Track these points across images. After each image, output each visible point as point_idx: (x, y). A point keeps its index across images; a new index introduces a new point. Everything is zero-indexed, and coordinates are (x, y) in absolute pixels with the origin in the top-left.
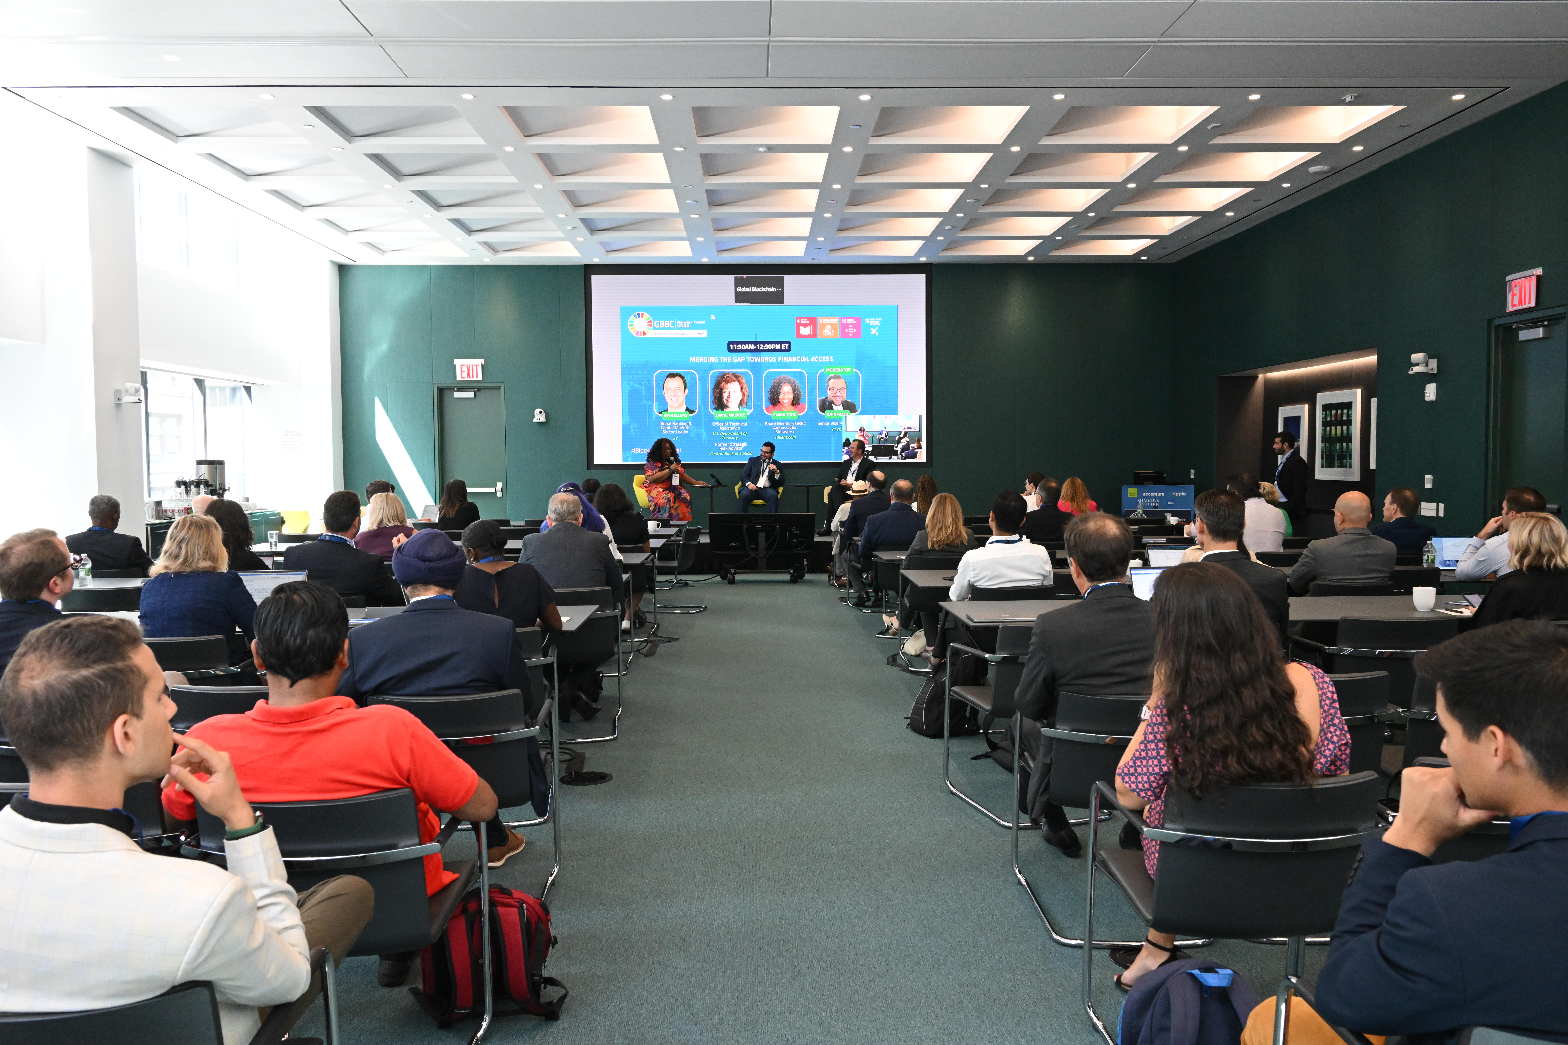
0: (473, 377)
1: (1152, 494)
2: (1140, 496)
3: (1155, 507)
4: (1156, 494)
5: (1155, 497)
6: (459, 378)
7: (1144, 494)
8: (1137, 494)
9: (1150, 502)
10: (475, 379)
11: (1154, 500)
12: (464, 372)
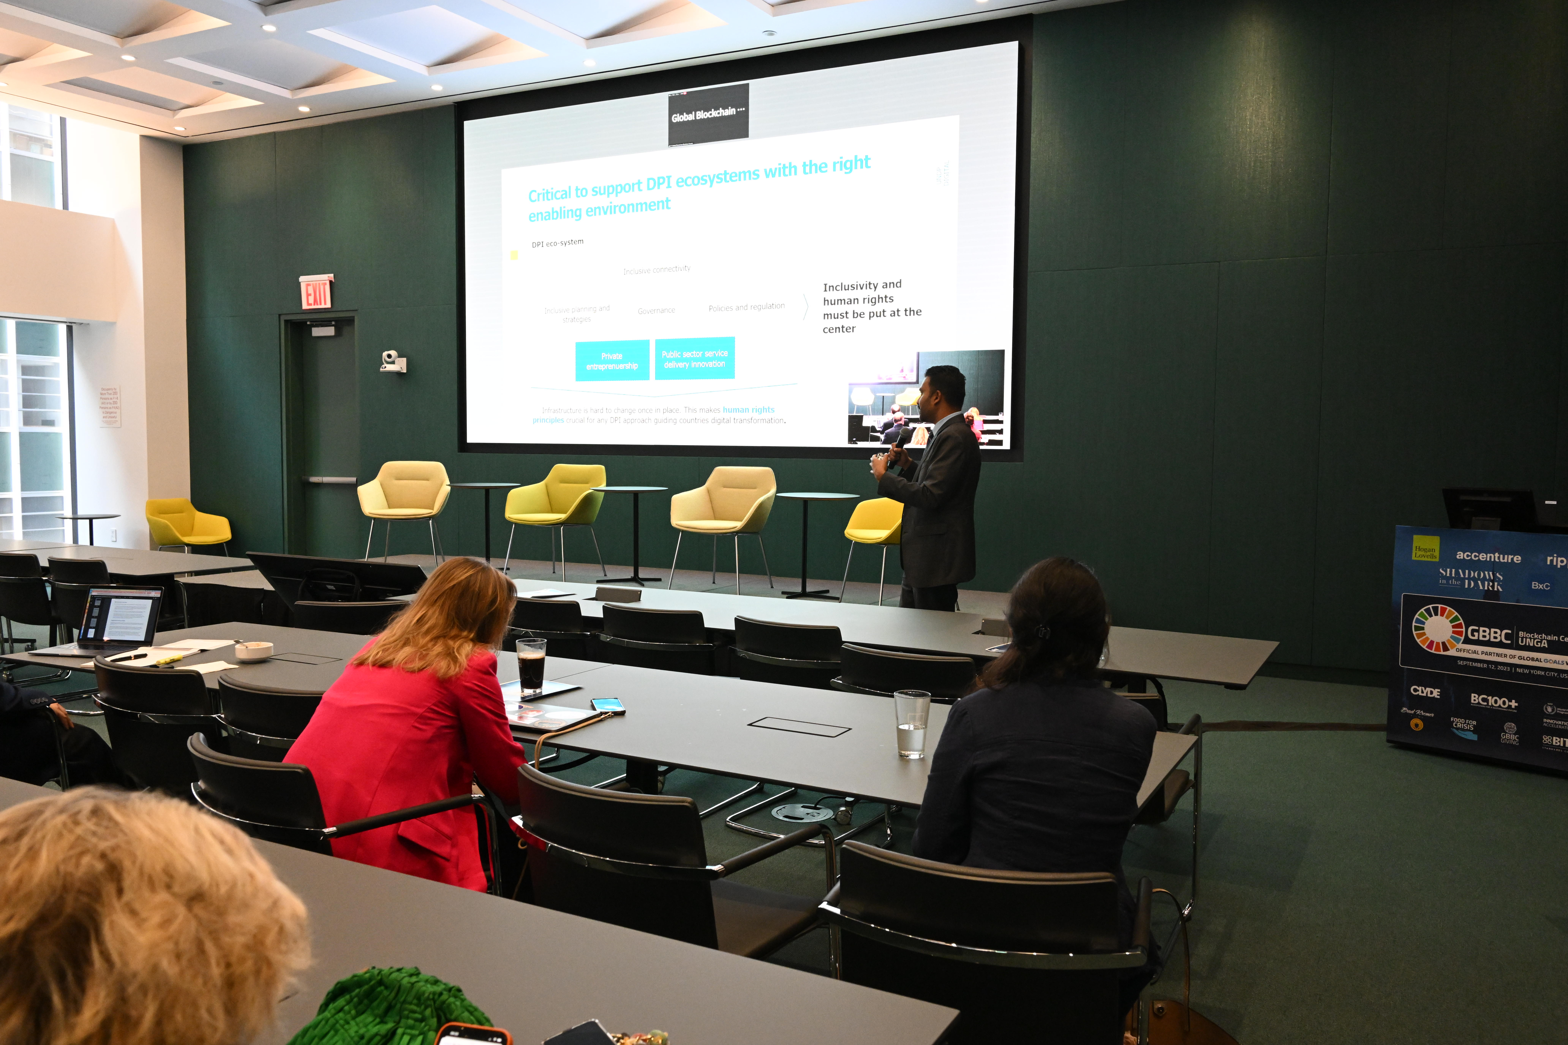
0: (321, 304)
1: (1482, 557)
2: (1448, 559)
3: (1491, 594)
4: (1496, 557)
5: (1493, 566)
6: (305, 306)
7: (1460, 555)
8: (1437, 554)
9: (1474, 579)
10: (323, 306)
11: (1489, 575)
12: (310, 295)
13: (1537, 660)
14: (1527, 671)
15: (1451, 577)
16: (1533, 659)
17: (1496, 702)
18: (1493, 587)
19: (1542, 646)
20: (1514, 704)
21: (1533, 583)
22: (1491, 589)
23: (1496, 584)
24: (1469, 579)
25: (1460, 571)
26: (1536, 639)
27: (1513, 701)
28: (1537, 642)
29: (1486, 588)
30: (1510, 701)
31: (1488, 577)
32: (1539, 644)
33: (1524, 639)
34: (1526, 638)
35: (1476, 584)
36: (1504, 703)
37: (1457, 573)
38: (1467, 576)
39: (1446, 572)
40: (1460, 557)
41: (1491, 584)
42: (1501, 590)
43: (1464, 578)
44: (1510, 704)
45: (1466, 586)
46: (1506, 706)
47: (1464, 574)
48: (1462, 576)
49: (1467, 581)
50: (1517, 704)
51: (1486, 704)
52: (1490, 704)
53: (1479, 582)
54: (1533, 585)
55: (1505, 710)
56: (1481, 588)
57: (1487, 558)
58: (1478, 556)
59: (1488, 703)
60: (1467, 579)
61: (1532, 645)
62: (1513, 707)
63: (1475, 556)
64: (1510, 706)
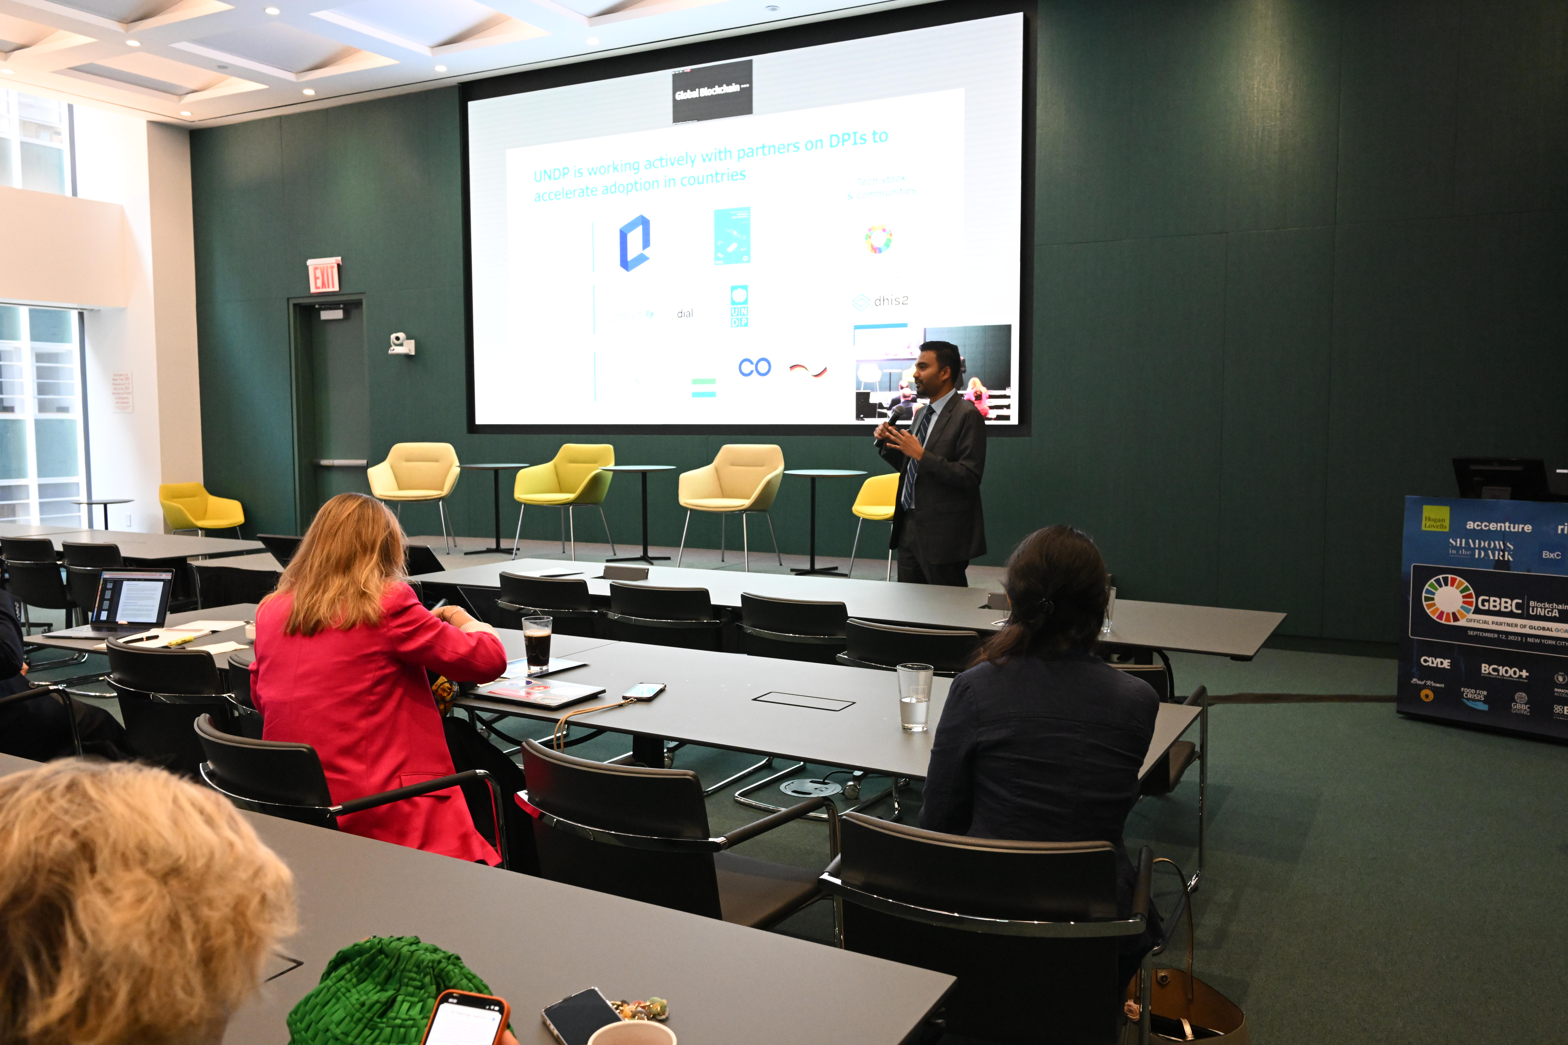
0: (329, 287)
1: (1493, 526)
2: (1458, 529)
3: (1501, 564)
4: (1506, 526)
5: (1503, 536)
6: (313, 290)
7: (1470, 525)
8: (1447, 523)
9: (1485, 549)
10: (331, 289)
11: (1499, 544)
12: (318, 278)
13: (1548, 629)
14: (1538, 641)
15: (1461, 547)
16: (1544, 629)
17: (1507, 672)
18: (1503, 556)
19: (1553, 616)
20: (1524, 674)
21: (1544, 552)
22: (1501, 558)
23: (1506, 553)
24: (1480, 549)
25: (1470, 541)
26: (1547, 608)
27: (1524, 671)
28: (1548, 611)
29: (1496, 558)
30: (1521, 670)
31: (1498, 547)
32: (1550, 613)
33: (1535, 609)
34: (1537, 607)
35: (1487, 555)
36: (1515, 673)
37: (1467, 543)
38: (1477, 546)
39: (1456, 542)
40: (1470, 526)
41: (1501, 554)
42: (1511, 559)
43: (1475, 548)
44: (1521, 673)
45: (1477, 556)
46: (1517, 676)
47: (1474, 543)
48: (1472, 546)
49: (1477, 551)
50: (1527, 674)
51: (1496, 674)
52: (1501, 674)
53: (1490, 552)
54: (1544, 554)
55: (1515, 679)
56: (1492, 557)
57: (1497, 528)
58: (1489, 526)
59: (1498, 673)
60: (1477, 549)
61: (1542, 614)
62: (1524, 677)
63: (1486, 526)
64: (1520, 676)
